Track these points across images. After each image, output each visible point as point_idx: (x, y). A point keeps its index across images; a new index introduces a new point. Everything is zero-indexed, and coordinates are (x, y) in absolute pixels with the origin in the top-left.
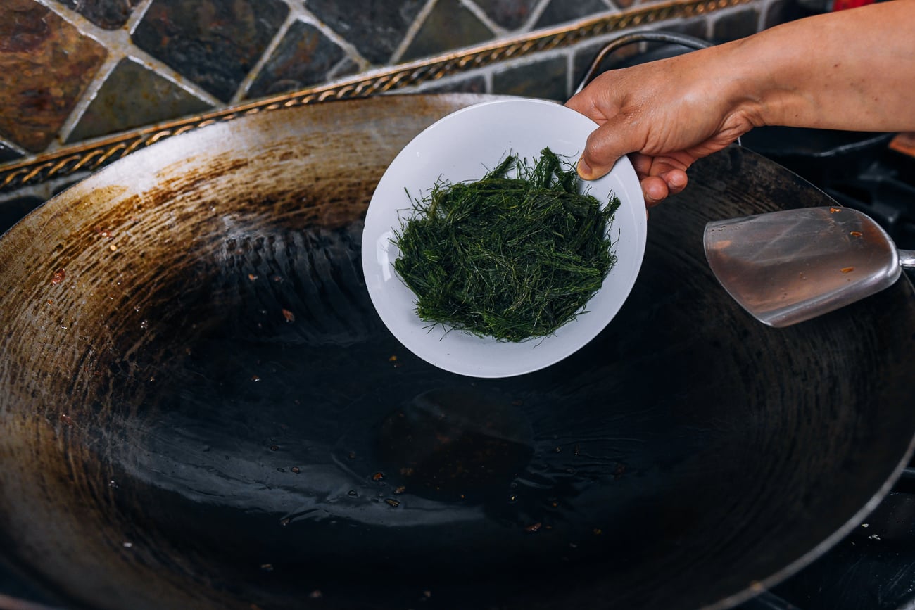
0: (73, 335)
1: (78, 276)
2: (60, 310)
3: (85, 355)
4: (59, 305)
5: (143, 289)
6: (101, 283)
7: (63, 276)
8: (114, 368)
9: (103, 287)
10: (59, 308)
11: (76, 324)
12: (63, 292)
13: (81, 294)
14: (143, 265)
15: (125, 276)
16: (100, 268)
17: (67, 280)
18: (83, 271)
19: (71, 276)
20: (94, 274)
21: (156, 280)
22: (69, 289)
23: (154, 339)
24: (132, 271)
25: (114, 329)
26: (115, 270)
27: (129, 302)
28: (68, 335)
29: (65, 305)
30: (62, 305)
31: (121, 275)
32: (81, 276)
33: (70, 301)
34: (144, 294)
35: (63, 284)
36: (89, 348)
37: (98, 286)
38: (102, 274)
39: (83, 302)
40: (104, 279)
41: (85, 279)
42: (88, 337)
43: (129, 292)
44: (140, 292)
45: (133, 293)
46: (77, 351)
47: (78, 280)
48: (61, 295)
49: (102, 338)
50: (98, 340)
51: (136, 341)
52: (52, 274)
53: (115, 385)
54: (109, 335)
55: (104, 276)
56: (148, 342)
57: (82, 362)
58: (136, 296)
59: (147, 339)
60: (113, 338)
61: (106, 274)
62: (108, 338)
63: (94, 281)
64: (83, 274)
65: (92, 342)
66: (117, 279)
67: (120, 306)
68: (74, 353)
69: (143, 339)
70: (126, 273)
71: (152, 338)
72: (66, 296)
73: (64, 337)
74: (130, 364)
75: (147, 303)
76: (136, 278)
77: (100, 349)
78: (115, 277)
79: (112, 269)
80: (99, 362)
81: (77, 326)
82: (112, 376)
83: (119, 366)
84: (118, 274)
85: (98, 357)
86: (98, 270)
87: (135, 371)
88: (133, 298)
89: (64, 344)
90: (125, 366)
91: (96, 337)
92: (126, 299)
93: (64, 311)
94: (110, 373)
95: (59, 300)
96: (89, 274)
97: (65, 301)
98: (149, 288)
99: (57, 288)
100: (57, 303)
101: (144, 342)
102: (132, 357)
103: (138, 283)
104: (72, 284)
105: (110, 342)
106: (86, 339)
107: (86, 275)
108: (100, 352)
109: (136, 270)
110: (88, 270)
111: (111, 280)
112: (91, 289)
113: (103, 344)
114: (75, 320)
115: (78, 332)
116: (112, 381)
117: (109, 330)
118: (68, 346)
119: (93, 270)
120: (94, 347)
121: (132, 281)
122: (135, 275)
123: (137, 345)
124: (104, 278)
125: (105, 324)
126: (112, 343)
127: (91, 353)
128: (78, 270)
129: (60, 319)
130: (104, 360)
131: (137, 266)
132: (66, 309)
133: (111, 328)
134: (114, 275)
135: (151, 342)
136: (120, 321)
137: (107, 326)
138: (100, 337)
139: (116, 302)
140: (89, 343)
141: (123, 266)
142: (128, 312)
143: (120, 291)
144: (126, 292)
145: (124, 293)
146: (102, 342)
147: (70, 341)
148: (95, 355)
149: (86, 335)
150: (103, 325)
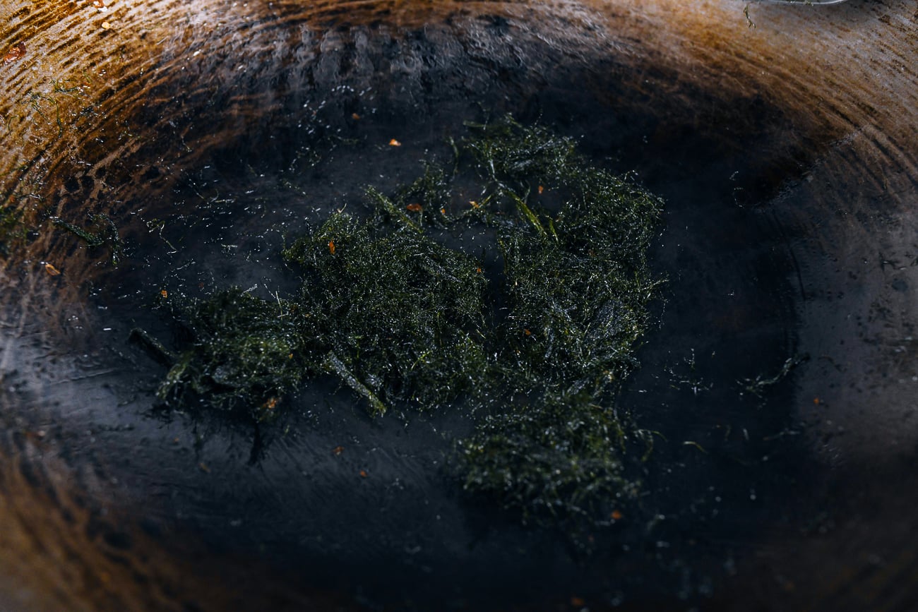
0: (21, 134)
1: (45, 54)
2: (9, 98)
3: (31, 164)
4: (8, 91)
5: (137, 82)
6: (78, 66)
7: (23, 52)
8: (71, 185)
9: (80, 72)
10: (8, 95)
11: (28, 119)
12: (19, 74)
13: (45, 79)
14: (141, 50)
15: (113, 61)
16: (80, 47)
17: (28, 58)
18: (53, 48)
19: (34, 53)
20: (69, 54)
21: (158, 71)
22: (29, 70)
23: (137, 152)
24: (124, 56)
25: (83, 132)
26: (101, 51)
27: (113, 98)
28: (14, 134)
29: (17, 92)
30: (13, 91)
31: (108, 60)
32: (48, 55)
33: (27, 87)
34: (138, 88)
35: (21, 63)
36: (41, 153)
37: (72, 71)
38: (81, 55)
39: (46, 90)
40: (83, 62)
41: (54, 60)
42: (43, 139)
43: (115, 84)
44: (131, 86)
45: (121, 86)
46: (22, 156)
47: (44, 60)
48: (14, 78)
49: (64, 143)
50: (57, 144)
51: (112, 150)
52: (6, 48)
53: (67, 206)
54: (75, 140)
55: (82, 58)
56: (128, 154)
57: (26, 171)
58: (125, 89)
59: (127, 150)
60: (79, 144)
61: (87, 55)
62: (72, 142)
63: (68, 63)
64: (53, 52)
65: (47, 146)
66: (101, 64)
67: (98, 102)
68: (16, 158)
69: (122, 149)
70: (115, 57)
71: (134, 150)
72: (22, 79)
73: (6, 135)
74: (96, 182)
75: (138, 101)
76: (129, 66)
77: (57, 156)
78: (99, 62)
79: (97, 50)
80: (51, 173)
81: (30, 122)
82: (65, 195)
83: (79, 182)
84: (104, 58)
85: (51, 167)
86: (75, 49)
87: (100, 191)
88: (120, 93)
90: (88, 182)
91: (53, 141)
92: (110, 92)
93: (14, 100)
94: (63, 190)
95: (10, 85)
96: (61, 53)
97: (19, 86)
98: (145, 81)
99: (10, 68)
100: (6, 87)
101: (123, 154)
102: (101, 172)
103: (131, 72)
104: (34, 64)
105: (74, 148)
106: (39, 141)
107: (56, 54)
108: (56, 161)
109: (131, 55)
110: (61, 48)
111: (93, 64)
112: (60, 75)
113: (63, 150)
114: (29, 113)
115: (29, 131)
116: (63, 202)
117: (76, 133)
118: (10, 148)
119: (69, 49)
120: (48, 153)
121: (123, 70)
122: (128, 61)
123: (113, 156)
124: (83, 61)
125: (72, 123)
126: (77, 150)
127: (42, 160)
128: (46, 46)
129: (6, 110)
130: (63, 171)
131: (134, 49)
132: (18, 96)
133: (81, 129)
134: (98, 58)
135: (132, 154)
136: (96, 122)
137: (74, 127)
138: (60, 140)
139: (95, 95)
140: (42, 147)
141: (114, 48)
142: (109, 110)
143: (103, 80)
144: (112, 83)
145: (108, 85)
146: (62, 147)
147: (14, 142)
148: (48, 165)
149: (41, 136)
150: (69, 124)
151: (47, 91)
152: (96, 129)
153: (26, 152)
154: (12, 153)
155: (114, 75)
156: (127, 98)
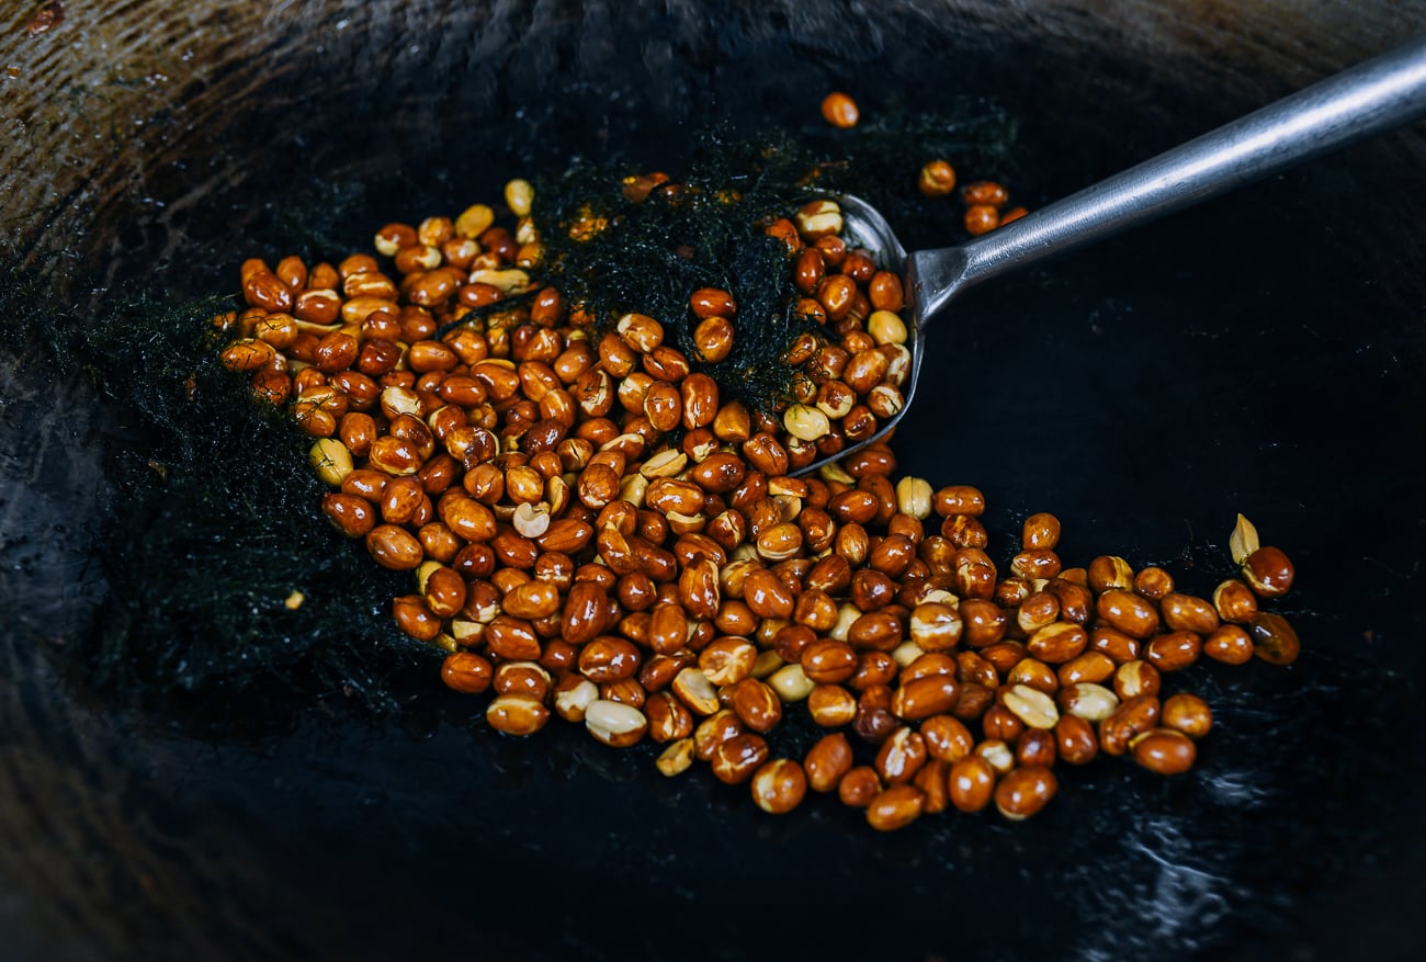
0: (51, 152)
1: (95, 22)
2: (34, 93)
3: (66, 201)
4: (33, 80)
5: (243, 71)
6: (147, 44)
7: (58, 18)
8: (130, 236)
9: (150, 53)
10: (32, 89)
11: (65, 127)
12: (51, 53)
13: (93, 64)
14: (253, 17)
15: (206, 35)
16: (151, 11)
17: (67, 27)
18: (109, 13)
19: (77, 20)
20: (134, 22)
21: (277, 54)
22: (67, 50)
23: (241, 185)
24: (224, 28)
25: (153, 150)
26: (186, 20)
27: (204, 96)
28: (40, 151)
29: (48, 83)
30: (42, 82)
31: (198, 34)
32: (101, 23)
33: (63, 75)
34: (245, 82)
35: (55, 35)
36: (83, 184)
37: (138, 50)
38: (153, 25)
39: (95, 81)
40: (156, 36)
41: (109, 31)
42: (87, 161)
43: (206, 74)
44: (232, 76)
45: (217, 76)
46: (51, 188)
47: (93, 32)
48: (44, 59)
49: (120, 168)
50: (110, 170)
51: (200, 181)
52: (32, 10)
53: (122, 273)
54: (139, 164)
55: (156, 30)
56: (225, 189)
57: (57, 213)
58: (223, 83)
59: (224, 182)
60: (146, 169)
61: (162, 25)
62: (134, 167)
63: (131, 38)
64: (108, 19)
65: (94, 173)
66: (186, 40)
67: (178, 102)
68: (42, 191)
69: (215, 180)
70: (208, 29)
71: (235, 182)
72: (57, 62)
73: (28, 153)
74: (171, 233)
75: (244, 103)
76: (231, 44)
77: (109, 189)
78: (183, 36)
79: (179, 16)
80: (98, 216)
81: (66, 134)
82: (118, 254)
83: (144, 232)
84: (190, 30)
85: (99, 207)
86: (144, 15)
87: (177, 249)
88: (215, 88)
89: (24, 170)
90: (157, 232)
91: (103, 165)
92: (198, 87)
93: (41, 96)
94: (116, 245)
95: (37, 71)
96: (121, 21)
97: (50, 74)
98: (256, 70)
99: (37, 43)
100: (30, 74)
101: (216, 188)
102: (179, 218)
103: (233, 54)
104: (77, 38)
105: (137, 177)
106: (80, 164)
107: (113, 22)
108: (106, 198)
109: (235, 25)
110: (122, 12)
111: (172, 41)
112: (119, 56)
113: (118, 179)
114: (66, 119)
115: (65, 146)
116: (115, 265)
117: (141, 152)
118: (32, 175)
119: (133, 14)
120: (95, 184)
121: (220, 51)
122: (229, 37)
123: (199, 192)
124: (156, 34)
125: (136, 136)
126: (141, 180)
127: (85, 196)
128: (97, 9)
129: (29, 112)
130: (117, 213)
131: (238, 16)
132: (49, 91)
133: (149, 147)
134: (180, 30)
135: (232, 189)
136: (173, 135)
137: (139, 142)
138: (116, 163)
139: (174, 91)
140: (85, 173)
141: (207, 13)
142: (196, 115)
143: (187, 67)
144: (202, 72)
145: (196, 74)
146: (117, 176)
147: (39, 164)
148: (92, 203)
149: (84, 156)
150: (129, 137)
151: (96, 83)
152: (174, 146)
153: (58, 183)
154: (35, 183)
155: (207, 59)
156: (226, 96)
